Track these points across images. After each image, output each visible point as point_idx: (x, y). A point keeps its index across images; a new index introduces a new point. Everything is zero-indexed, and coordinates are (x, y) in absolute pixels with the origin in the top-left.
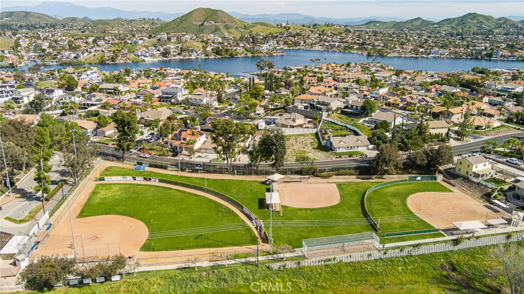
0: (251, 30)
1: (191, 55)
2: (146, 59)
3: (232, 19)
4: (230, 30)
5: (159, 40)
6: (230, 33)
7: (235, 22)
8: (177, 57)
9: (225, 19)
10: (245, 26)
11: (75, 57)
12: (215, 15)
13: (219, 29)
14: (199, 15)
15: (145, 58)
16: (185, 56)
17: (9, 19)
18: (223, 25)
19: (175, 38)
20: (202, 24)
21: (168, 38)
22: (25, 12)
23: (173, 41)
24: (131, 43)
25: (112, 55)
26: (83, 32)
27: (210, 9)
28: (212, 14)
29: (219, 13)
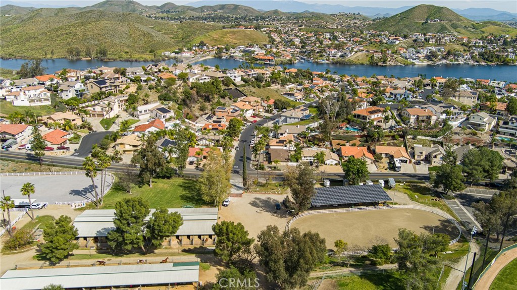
0: (482, 29)
1: (457, 60)
2: (416, 62)
3: (458, 17)
4: (459, 29)
5: (415, 41)
6: (459, 32)
7: (462, 20)
8: (444, 61)
9: (451, 17)
10: (473, 25)
11: (342, 56)
12: (439, 13)
13: (446, 28)
14: (421, 12)
15: (414, 61)
16: (451, 61)
17: (222, 11)
18: (449, 23)
19: (434, 40)
20: (426, 23)
21: (425, 40)
22: (235, 5)
23: (431, 43)
24: (386, 43)
25: (381, 56)
26: (300, 26)
27: (433, 6)
28: (436, 12)
29: (444, 11)
